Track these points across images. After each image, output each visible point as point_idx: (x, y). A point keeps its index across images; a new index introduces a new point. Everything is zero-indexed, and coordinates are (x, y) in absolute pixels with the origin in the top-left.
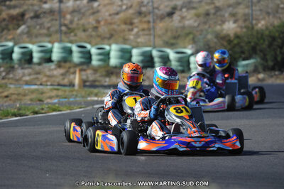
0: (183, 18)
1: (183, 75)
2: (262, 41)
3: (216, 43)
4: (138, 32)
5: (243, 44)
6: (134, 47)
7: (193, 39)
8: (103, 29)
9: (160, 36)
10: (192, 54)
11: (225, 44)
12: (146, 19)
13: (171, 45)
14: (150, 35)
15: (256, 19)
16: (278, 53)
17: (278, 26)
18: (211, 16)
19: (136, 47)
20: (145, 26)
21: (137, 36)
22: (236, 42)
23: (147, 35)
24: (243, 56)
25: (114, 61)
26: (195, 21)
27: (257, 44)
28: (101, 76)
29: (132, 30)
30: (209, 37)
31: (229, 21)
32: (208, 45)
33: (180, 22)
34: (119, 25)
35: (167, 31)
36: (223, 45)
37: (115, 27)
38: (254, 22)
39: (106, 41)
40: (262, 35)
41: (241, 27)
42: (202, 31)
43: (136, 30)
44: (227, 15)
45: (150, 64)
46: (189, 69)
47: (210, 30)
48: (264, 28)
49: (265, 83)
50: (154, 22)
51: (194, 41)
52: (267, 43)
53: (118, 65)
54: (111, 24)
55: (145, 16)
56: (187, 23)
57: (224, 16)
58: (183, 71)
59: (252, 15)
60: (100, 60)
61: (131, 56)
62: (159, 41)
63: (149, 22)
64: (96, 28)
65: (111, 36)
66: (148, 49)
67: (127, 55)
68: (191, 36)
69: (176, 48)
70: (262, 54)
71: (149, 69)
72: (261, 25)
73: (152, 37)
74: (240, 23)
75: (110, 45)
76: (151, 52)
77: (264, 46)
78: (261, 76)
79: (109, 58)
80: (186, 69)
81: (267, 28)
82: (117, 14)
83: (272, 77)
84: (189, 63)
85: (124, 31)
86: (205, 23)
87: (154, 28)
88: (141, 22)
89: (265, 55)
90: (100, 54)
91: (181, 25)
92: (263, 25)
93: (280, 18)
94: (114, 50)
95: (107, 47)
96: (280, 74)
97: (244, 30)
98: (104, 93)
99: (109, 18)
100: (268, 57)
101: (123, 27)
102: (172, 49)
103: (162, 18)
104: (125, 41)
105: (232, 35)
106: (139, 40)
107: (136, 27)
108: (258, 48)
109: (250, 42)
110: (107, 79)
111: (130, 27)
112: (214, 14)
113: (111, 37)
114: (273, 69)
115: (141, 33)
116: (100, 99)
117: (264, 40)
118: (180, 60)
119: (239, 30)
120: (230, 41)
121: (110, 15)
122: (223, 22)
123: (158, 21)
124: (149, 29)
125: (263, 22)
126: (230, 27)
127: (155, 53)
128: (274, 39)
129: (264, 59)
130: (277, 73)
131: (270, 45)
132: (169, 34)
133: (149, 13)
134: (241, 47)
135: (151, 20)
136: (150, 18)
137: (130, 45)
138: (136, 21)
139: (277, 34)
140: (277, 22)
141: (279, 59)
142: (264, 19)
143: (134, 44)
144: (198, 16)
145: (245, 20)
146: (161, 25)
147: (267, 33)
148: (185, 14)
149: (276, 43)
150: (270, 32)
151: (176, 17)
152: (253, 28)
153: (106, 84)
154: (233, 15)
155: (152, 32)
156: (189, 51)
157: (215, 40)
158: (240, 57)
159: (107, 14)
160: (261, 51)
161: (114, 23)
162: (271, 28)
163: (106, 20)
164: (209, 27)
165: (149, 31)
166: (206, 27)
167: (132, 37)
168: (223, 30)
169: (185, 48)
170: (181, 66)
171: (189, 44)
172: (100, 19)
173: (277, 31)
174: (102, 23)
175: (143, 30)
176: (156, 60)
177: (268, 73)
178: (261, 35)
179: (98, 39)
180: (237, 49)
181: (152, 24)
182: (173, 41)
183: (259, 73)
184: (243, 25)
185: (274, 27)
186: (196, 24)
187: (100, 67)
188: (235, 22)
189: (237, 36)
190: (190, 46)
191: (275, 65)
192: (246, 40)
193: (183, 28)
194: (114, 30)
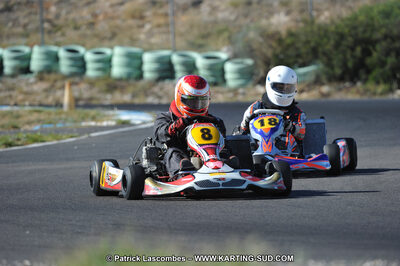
0: (214, 9)
1: (217, 88)
2: (325, 40)
3: (261, 44)
4: (151, 29)
5: (299, 45)
6: (146, 50)
7: (229, 38)
8: (102, 26)
9: (181, 35)
10: (228, 60)
11: (274, 44)
12: (161, 11)
13: (199, 48)
14: (168, 33)
15: (317, 10)
16: (348, 56)
17: (349, 19)
18: (255, 6)
19: (149, 49)
20: (162, 21)
21: (150, 34)
22: (289, 41)
23: (164, 33)
24: (300, 61)
25: (117, 70)
26: (231, 13)
27: (318, 45)
28: (100, 92)
29: (142, 26)
30: (252, 35)
31: (278, 12)
32: (250, 46)
33: (210, 14)
34: (124, 20)
35: (192, 26)
36: (271, 46)
37: (118, 22)
38: (315, 13)
39: (106, 43)
40: (326, 31)
41: (297, 21)
42: (240, 27)
43: (148, 27)
44: (276, 4)
45: (168, 74)
46: (224, 81)
47: (252, 25)
48: (328, 21)
49: (331, 99)
50: (174, 14)
51: (231, 41)
52: (332, 42)
53: (124, 76)
54: (112, 18)
55: (161, 6)
56: (220, 15)
57: (271, 5)
58: (215, 84)
59: (312, 4)
60: (99, 69)
61: (141, 63)
62: (180, 42)
63: (166, 15)
64: (91, 25)
65: (114, 35)
66: (166, 53)
67: (137, 62)
68: (226, 34)
69: (205, 51)
70: (325, 59)
71: (167, 82)
72: (324, 17)
73: (171, 37)
74: (296, 15)
75: (112, 48)
76: (169, 57)
77: (328, 47)
78: (325, 89)
79: (110, 67)
80: (220, 80)
81: (332, 22)
82: (122, 4)
83: (340, 90)
84: (223, 72)
85: (131, 27)
86: (246, 16)
87: (174, 23)
88: (155, 14)
89: (330, 59)
90: (98, 61)
91: (212, 18)
92: (326, 18)
93: (350, 8)
94: (118, 55)
95: (108, 51)
96: (352, 86)
97: (301, 25)
98: (105, 116)
99: (110, 10)
100: (335, 62)
101: (131, 22)
102: (200, 52)
103: (184, 9)
104: (133, 41)
105: (284, 33)
106: (154, 40)
107: (149, 22)
108: (320, 49)
109: (308, 42)
110: (109, 96)
111: (140, 22)
112: (259, 3)
113: (113, 37)
114: (341, 79)
115: (156, 30)
116: (99, 124)
117: (329, 39)
118: (211, 68)
119: (292, 25)
120: (280, 41)
121: (112, 6)
122: (271, 14)
123: (179, 14)
124: (167, 25)
125: (327, 14)
126: (281, 21)
127: (176, 59)
128: (342, 36)
129: (329, 64)
130: (347, 84)
131: (337, 45)
132: (196, 32)
133: (167, 3)
134: (297, 49)
135: (170, 11)
136: (168, 9)
137: (139, 47)
138: (148, 13)
139: (346, 30)
140: (345, 13)
141: (350, 64)
142: (327, 9)
143: (146, 46)
144: (235, 6)
145: (302, 11)
146: (183, 19)
147: (333, 28)
148: (217, 3)
149: (344, 43)
150: (337, 27)
151: (205, 8)
152: (313, 22)
153: (107, 103)
154: (284, 4)
155: (171, 29)
156: (223, 55)
157: (261, 40)
158: (296, 62)
159: (108, 4)
160: (324, 54)
161: (118, 17)
162: (338, 22)
163: (106, 14)
164: (252, 21)
165: (166, 27)
166: (248, 20)
167: (142, 37)
168: (270, 25)
169: (218, 50)
170: (212, 76)
171: (224, 45)
172: (98, 11)
173: (347, 26)
174: (101, 17)
175: (159, 26)
176: (178, 68)
177: (335, 84)
178: (324, 32)
179: (95, 40)
180: (291, 52)
181: (170, 19)
182: (201, 41)
183: (322, 84)
184: (299, 17)
185: (342, 20)
186: (233, 17)
187: (98, 79)
188: (288, 13)
189: (291, 34)
190: (225, 49)
191: (344, 73)
192: (303, 38)
193: (215, 22)
194: (117, 27)
